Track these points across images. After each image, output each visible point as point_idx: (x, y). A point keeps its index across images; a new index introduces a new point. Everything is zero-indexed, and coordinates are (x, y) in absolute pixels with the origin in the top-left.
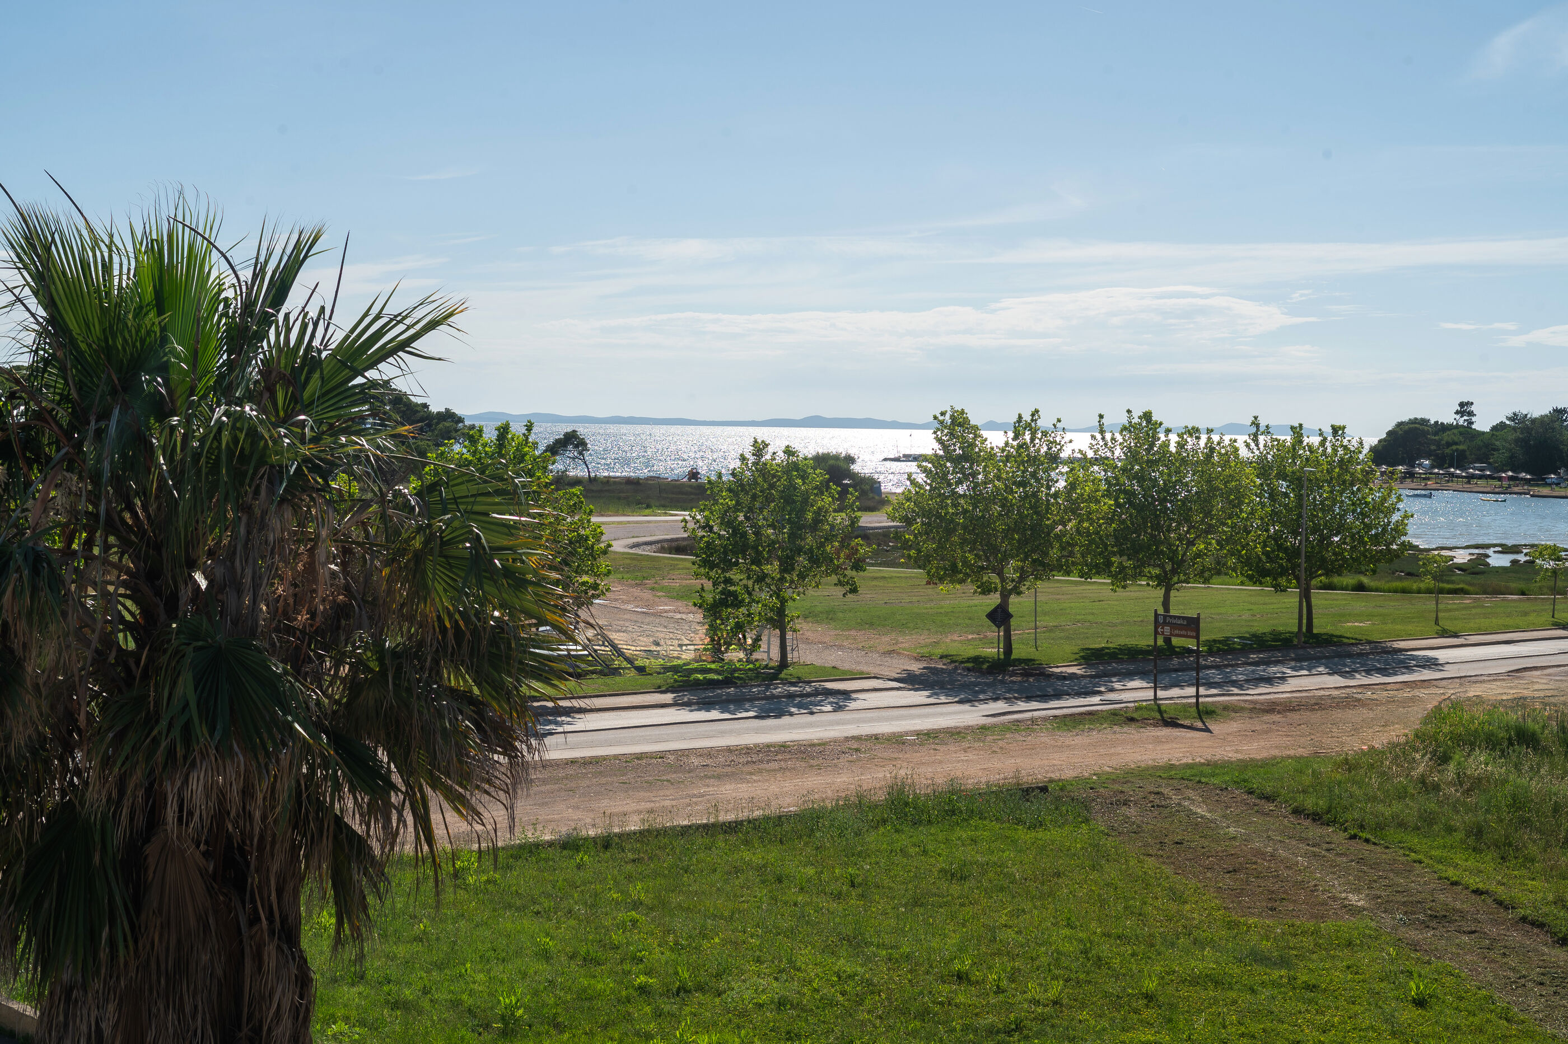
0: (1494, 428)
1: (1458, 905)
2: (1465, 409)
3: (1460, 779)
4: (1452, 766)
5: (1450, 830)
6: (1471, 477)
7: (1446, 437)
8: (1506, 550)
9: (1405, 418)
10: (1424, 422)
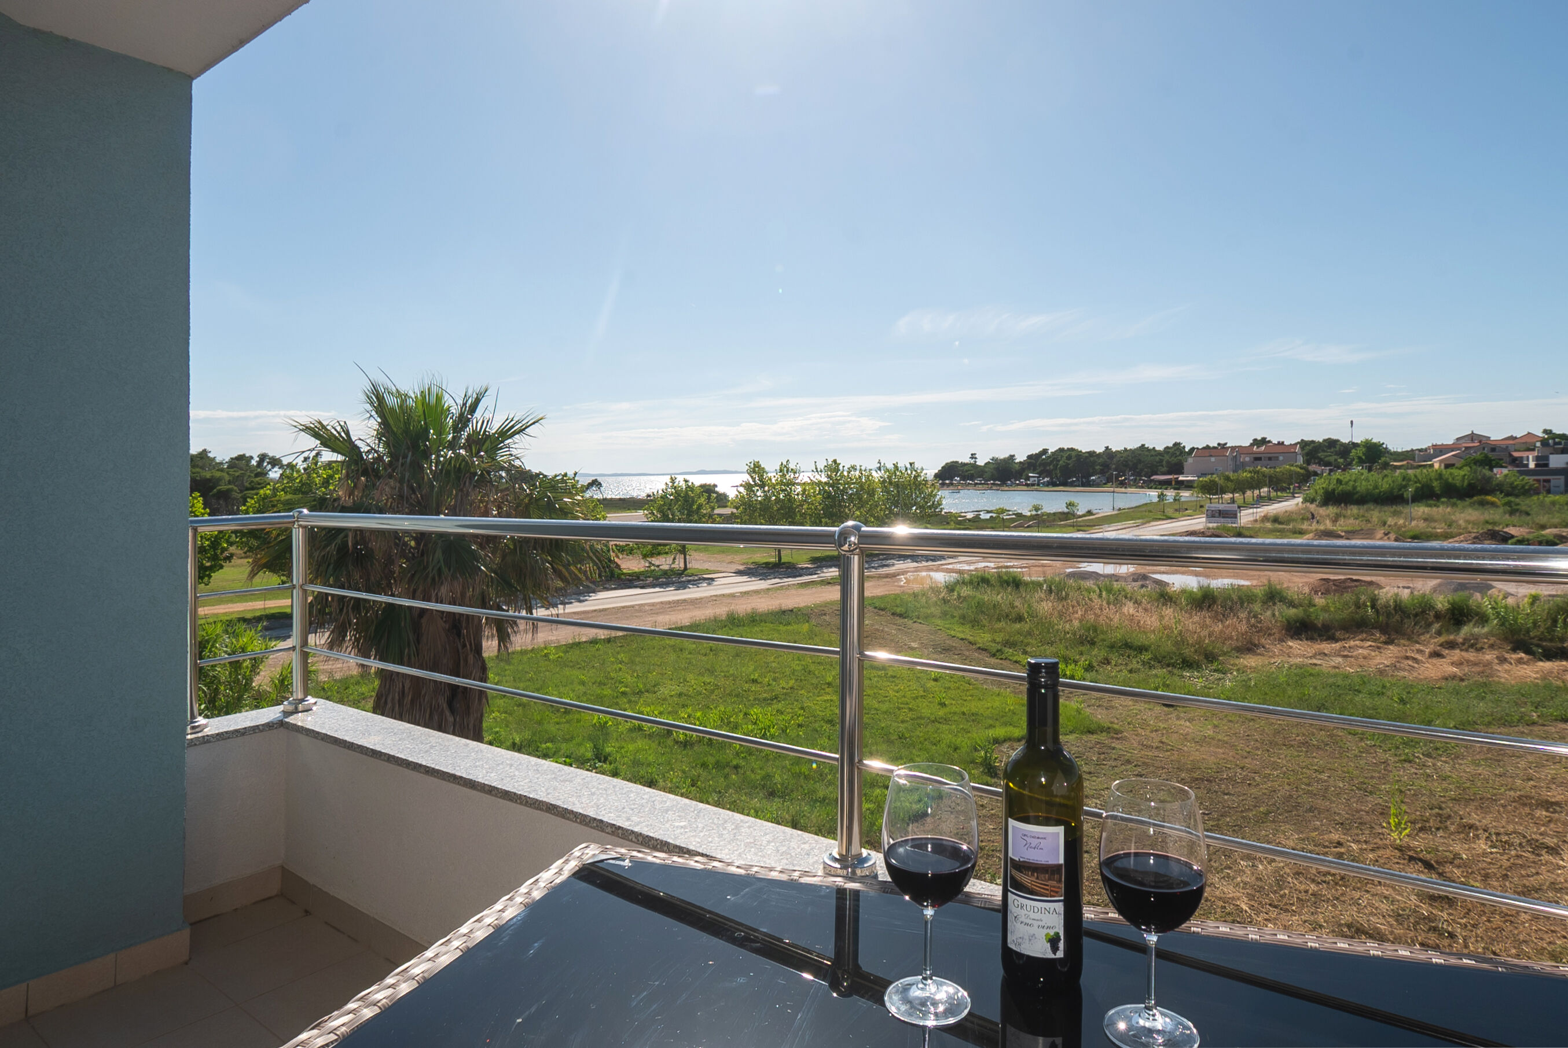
0: (986, 464)
1: (954, 644)
2: (973, 456)
3: (959, 597)
4: (956, 593)
5: (953, 617)
6: (977, 484)
7: (966, 468)
8: (988, 512)
9: (949, 461)
10: (957, 462)
